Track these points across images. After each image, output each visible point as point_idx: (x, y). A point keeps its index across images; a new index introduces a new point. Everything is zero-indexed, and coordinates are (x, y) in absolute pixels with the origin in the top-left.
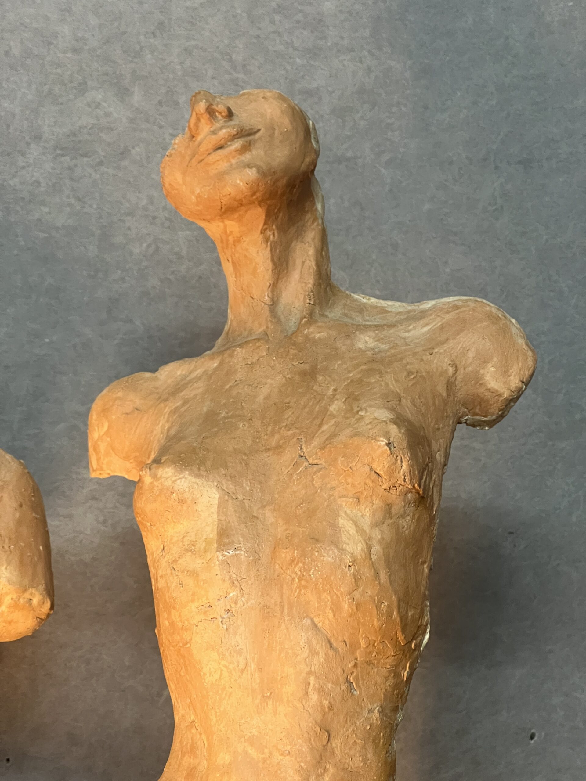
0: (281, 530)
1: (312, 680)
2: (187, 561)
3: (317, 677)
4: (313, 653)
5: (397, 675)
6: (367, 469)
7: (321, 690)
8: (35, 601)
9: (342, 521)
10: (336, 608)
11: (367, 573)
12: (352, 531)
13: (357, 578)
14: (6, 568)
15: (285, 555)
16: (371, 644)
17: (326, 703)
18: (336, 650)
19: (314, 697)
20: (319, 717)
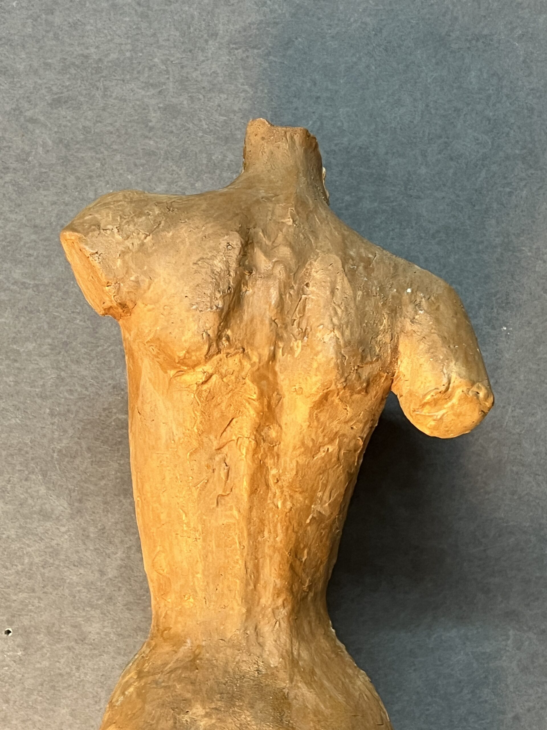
8: (481, 395)
14: (455, 364)
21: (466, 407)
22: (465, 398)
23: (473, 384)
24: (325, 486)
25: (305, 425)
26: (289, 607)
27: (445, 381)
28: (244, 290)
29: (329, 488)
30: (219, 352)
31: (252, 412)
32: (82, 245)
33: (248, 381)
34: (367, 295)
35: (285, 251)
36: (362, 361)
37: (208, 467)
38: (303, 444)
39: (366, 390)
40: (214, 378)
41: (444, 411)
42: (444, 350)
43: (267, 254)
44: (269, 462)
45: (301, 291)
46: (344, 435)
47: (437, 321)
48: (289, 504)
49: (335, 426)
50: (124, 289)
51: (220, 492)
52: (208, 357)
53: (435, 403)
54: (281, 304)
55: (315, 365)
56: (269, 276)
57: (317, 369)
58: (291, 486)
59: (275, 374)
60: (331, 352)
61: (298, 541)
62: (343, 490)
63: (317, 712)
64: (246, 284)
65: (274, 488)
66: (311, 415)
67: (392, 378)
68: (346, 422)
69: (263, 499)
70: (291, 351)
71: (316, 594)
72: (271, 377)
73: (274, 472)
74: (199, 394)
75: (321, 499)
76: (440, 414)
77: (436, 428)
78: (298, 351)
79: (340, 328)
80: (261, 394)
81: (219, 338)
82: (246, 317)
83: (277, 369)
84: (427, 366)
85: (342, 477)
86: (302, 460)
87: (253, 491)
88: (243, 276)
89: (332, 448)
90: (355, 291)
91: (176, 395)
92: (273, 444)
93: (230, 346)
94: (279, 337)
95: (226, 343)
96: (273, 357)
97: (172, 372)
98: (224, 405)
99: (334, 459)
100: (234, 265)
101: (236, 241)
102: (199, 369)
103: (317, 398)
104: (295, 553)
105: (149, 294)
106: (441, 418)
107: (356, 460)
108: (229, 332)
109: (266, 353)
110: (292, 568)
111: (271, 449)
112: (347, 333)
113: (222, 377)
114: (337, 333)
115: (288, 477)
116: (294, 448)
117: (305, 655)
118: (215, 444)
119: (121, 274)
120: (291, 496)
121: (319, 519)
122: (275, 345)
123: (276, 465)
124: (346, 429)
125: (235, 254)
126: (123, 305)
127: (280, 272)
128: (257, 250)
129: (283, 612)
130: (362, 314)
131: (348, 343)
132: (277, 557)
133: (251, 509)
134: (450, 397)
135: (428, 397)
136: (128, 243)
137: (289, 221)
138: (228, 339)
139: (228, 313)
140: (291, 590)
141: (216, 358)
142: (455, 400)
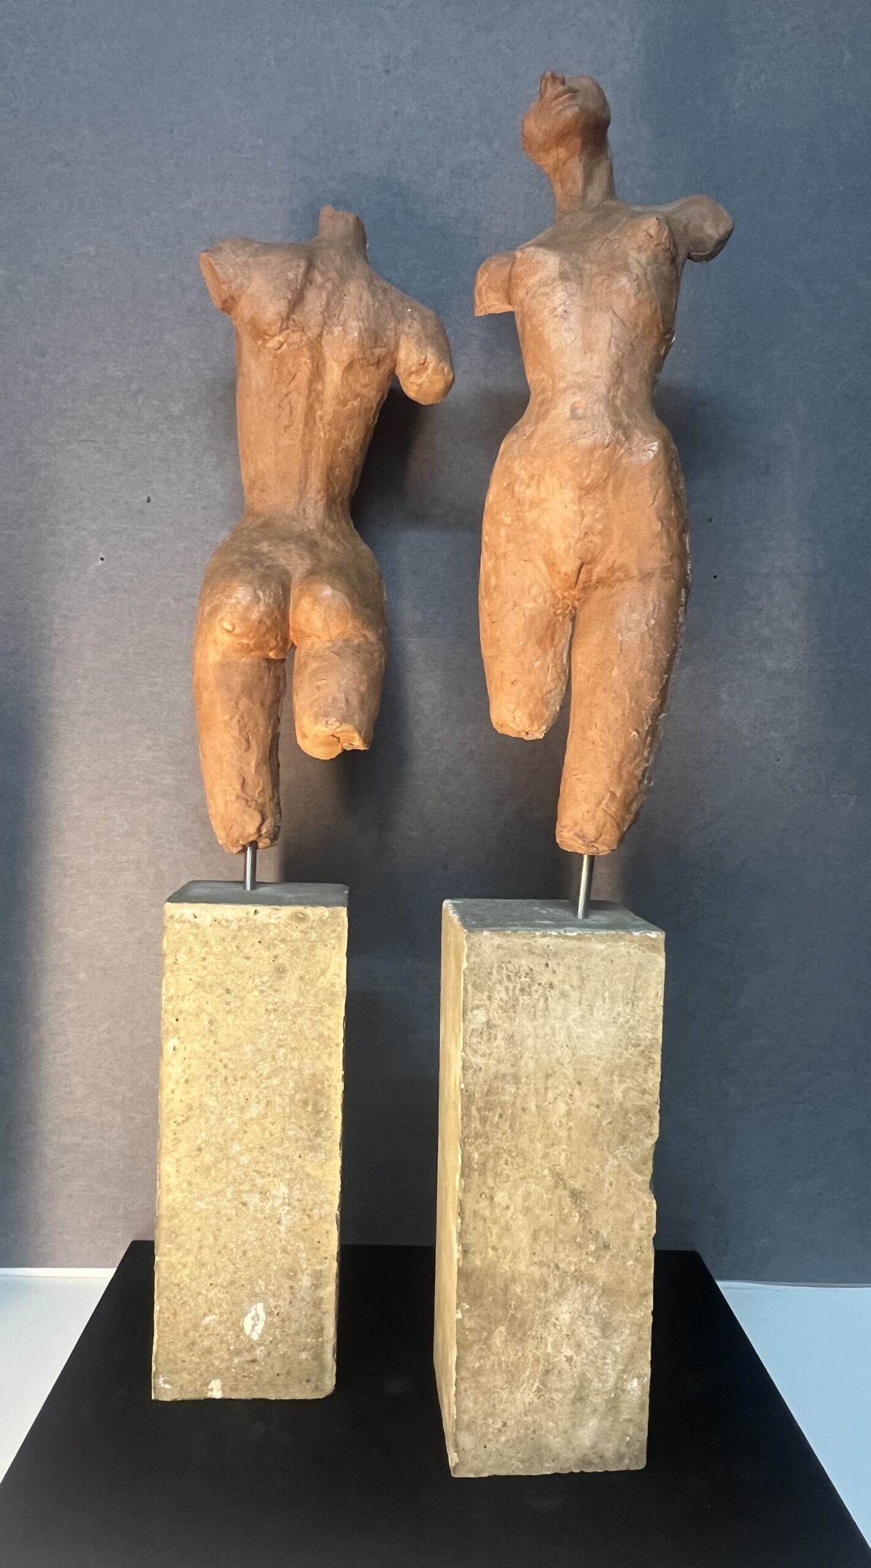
0: (596, 270)
1: (613, 340)
2: (542, 290)
3: (615, 338)
4: (613, 326)
5: (658, 351)
6: (645, 233)
7: (617, 346)
8: (446, 370)
9: (630, 260)
10: (627, 302)
11: (644, 285)
12: (636, 264)
13: (639, 286)
15: (598, 280)
16: (645, 326)
17: (620, 353)
18: (626, 326)
19: (613, 350)
20: (616, 359)
21: (437, 377)
22: (435, 371)
23: (441, 362)
24: (351, 429)
25: (339, 383)
26: (324, 502)
27: (423, 357)
28: (305, 292)
29: (353, 431)
30: (288, 328)
31: (307, 370)
32: (211, 259)
33: (305, 349)
34: (382, 306)
35: (333, 274)
36: (376, 342)
37: (279, 406)
38: (338, 397)
39: (378, 364)
40: (285, 346)
41: (423, 379)
42: (425, 342)
43: (323, 274)
44: (317, 405)
45: (341, 299)
46: (363, 396)
47: (424, 327)
48: (327, 436)
49: (358, 388)
50: (234, 286)
51: (286, 423)
52: (281, 331)
53: (417, 372)
54: (328, 303)
55: (345, 342)
56: (322, 287)
57: (347, 344)
58: (330, 424)
59: (321, 345)
60: (356, 334)
61: (332, 461)
62: (362, 436)
63: (334, 550)
64: (307, 289)
65: (320, 425)
66: (343, 376)
67: (395, 362)
68: (365, 386)
69: (311, 431)
70: (332, 333)
71: (342, 500)
72: (319, 348)
73: (319, 413)
74: (275, 356)
75: (348, 437)
76: (420, 381)
77: (417, 392)
78: (336, 334)
79: (363, 320)
80: (313, 358)
81: (288, 318)
82: (306, 309)
83: (323, 342)
84: (414, 351)
85: (362, 427)
86: (337, 408)
87: (306, 424)
88: (306, 285)
89: (356, 403)
90: (374, 303)
91: (262, 358)
92: (319, 394)
93: (295, 326)
94: (325, 323)
95: (292, 323)
96: (321, 335)
97: (260, 342)
98: (290, 365)
99: (357, 412)
100: (300, 278)
101: (303, 264)
102: (276, 339)
103: (346, 364)
104: (331, 469)
105: (249, 292)
106: (421, 384)
107: (372, 418)
108: (294, 317)
109: (316, 330)
110: (328, 478)
111: (318, 397)
112: (367, 324)
113: (289, 345)
114: (360, 323)
115: (328, 418)
116: (333, 399)
117: (332, 527)
118: (284, 391)
119: (232, 277)
120: (329, 431)
121: (346, 450)
122: (323, 328)
123: (321, 408)
124: (365, 391)
125: (302, 270)
126: (232, 298)
127: (329, 285)
128: (316, 271)
129: (321, 504)
130: (377, 314)
131: (366, 330)
132: (319, 470)
133: (304, 435)
134: (426, 369)
135: (414, 368)
136: (238, 260)
137: (338, 259)
138: (294, 320)
139: (294, 304)
140: (327, 491)
141: (285, 332)
142: (429, 372)
